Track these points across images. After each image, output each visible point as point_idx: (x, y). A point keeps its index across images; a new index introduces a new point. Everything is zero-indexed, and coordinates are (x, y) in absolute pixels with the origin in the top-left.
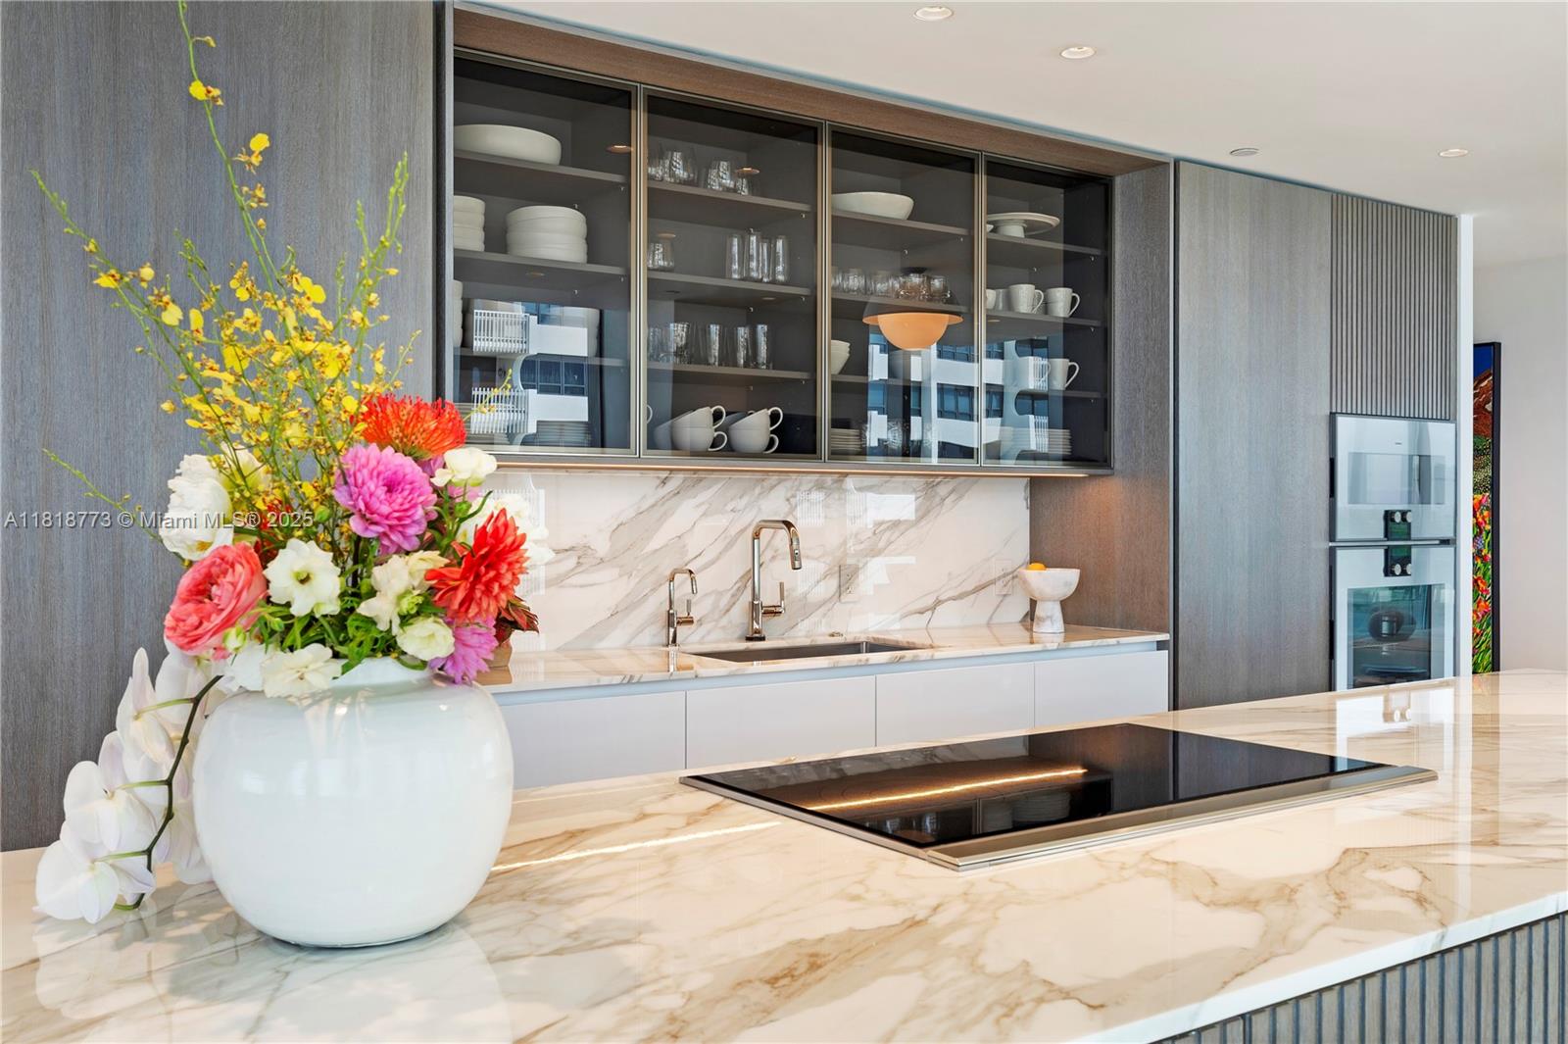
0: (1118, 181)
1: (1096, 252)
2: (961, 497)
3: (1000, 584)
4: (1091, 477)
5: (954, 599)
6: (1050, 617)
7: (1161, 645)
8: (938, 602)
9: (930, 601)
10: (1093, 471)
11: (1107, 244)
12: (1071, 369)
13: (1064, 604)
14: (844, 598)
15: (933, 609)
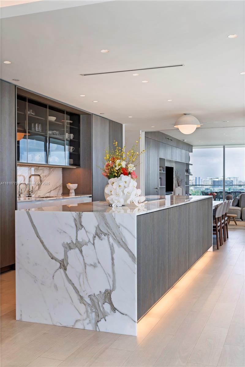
0: (81, 116)
1: (77, 128)
2: (54, 171)
3: (59, 188)
4: (77, 168)
5: (53, 190)
6: (73, 192)
7: (90, 197)
8: (51, 191)
9: (50, 190)
10: (77, 167)
11: (79, 127)
12: (73, 149)
13: (75, 190)
14: (40, 189)
15: (50, 192)
